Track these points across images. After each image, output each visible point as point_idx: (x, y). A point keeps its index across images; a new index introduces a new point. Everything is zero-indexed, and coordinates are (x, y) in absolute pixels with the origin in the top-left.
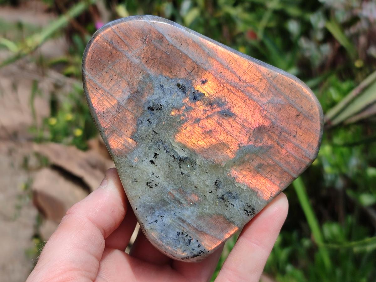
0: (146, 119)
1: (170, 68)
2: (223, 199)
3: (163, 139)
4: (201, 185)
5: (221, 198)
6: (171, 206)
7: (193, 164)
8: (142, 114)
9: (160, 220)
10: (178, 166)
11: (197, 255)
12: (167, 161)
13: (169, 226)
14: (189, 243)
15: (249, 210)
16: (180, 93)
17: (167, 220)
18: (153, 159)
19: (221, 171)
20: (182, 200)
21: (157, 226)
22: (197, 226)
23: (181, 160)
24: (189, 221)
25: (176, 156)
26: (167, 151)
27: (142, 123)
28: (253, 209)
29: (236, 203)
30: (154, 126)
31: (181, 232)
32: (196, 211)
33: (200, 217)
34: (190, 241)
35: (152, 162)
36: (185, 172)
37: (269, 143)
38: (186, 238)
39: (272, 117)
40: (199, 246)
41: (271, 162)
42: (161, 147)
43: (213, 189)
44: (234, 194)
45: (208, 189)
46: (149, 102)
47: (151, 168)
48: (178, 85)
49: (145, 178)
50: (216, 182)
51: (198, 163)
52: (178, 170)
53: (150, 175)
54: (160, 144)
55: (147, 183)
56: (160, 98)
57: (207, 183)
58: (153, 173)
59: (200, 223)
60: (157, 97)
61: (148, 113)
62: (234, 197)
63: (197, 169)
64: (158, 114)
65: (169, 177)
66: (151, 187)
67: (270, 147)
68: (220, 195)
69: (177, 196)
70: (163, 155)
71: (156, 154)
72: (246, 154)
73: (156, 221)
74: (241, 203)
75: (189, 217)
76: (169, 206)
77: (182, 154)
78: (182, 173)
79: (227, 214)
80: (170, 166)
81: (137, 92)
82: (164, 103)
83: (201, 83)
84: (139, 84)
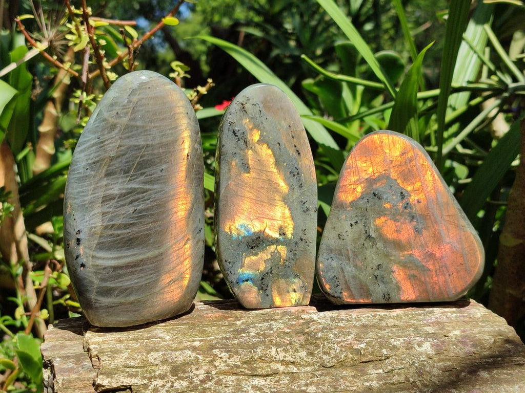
0: (367, 198)
1: (405, 180)
2: (376, 278)
3: (368, 217)
4: (369, 259)
5: (375, 276)
6: (343, 258)
7: (374, 244)
8: (367, 194)
9: (330, 260)
10: (364, 238)
11: (335, 297)
12: (361, 231)
13: (332, 268)
14: (337, 287)
15: (387, 296)
16: (399, 198)
17: (334, 264)
18: (353, 224)
19: (388, 261)
20: (351, 259)
21: (326, 263)
22: (349, 280)
23: (369, 236)
24: (346, 274)
25: (367, 232)
26: (364, 225)
27: (363, 199)
28: (389, 298)
29: (382, 286)
30: (368, 206)
31: (337, 276)
32: (355, 272)
33: (354, 277)
34: (338, 285)
35: (351, 225)
36: (366, 245)
37: (431, 267)
38: (337, 282)
39: (444, 253)
40: (341, 293)
41: (423, 279)
42: (363, 220)
43: (375, 267)
44: (385, 280)
45: (371, 265)
46: (377, 190)
47: (348, 228)
48: (402, 193)
49: (340, 231)
50: (379, 265)
51: (377, 246)
52: (362, 241)
53: (345, 231)
54: (364, 218)
55: (339, 235)
56: (384, 192)
57: (374, 262)
58: (347, 232)
59: (351, 280)
60: (384, 190)
61: (371, 195)
62: (383, 282)
63: (374, 249)
64: (377, 201)
65: (355, 241)
66: (339, 238)
67: (429, 270)
68: (376, 274)
69: (351, 255)
70: (361, 226)
71: (357, 222)
72: (411, 262)
73: (328, 259)
74: (385, 288)
75: (348, 272)
76: (341, 257)
77: (373, 234)
78: (363, 244)
79: (371, 288)
80: (360, 235)
81: (374, 180)
82: (385, 197)
83: (416, 201)
84: (379, 176)
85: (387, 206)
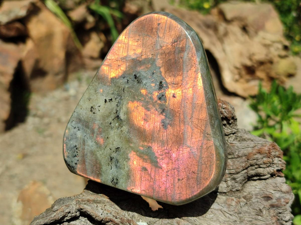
0: (128, 78)
1: (168, 70)
2: (111, 160)
3: (122, 98)
4: (111, 140)
5: (111, 158)
6: (88, 130)
7: (120, 126)
8: (129, 74)
9: (77, 129)
10: (113, 117)
11: (70, 166)
12: (112, 110)
13: (76, 138)
14: (74, 157)
15: (115, 181)
16: (157, 87)
17: (79, 134)
18: (108, 100)
19: (128, 146)
20: (95, 134)
21: (73, 130)
22: (86, 154)
23: (118, 117)
24: (86, 147)
25: (118, 112)
26: (117, 105)
27: (124, 78)
28: (117, 183)
29: (114, 169)
30: (127, 86)
31: (77, 147)
32: (94, 148)
33: (93, 153)
34: (76, 156)
35: (106, 101)
36: (112, 125)
37: (164, 166)
38: (76, 152)
39: (181, 155)
40: (76, 164)
41: (153, 174)
42: (117, 99)
43: (114, 149)
44: (118, 165)
45: (111, 146)
46: (139, 72)
47: (102, 103)
48: (161, 83)
49: (94, 104)
50: (118, 148)
51: (122, 129)
52: (110, 120)
53: (98, 105)
54: (119, 98)
55: (92, 107)
56: (145, 77)
57: (114, 143)
58: (99, 106)
59: (89, 154)
60: (145, 75)
61: (132, 77)
62: (116, 166)
63: (119, 131)
64: (136, 83)
65: (104, 117)
66: (91, 111)
67: (161, 168)
68: (112, 156)
69: (96, 130)
70: (114, 104)
71: (111, 100)
72: (147, 155)
73: (75, 128)
74: (115, 173)
75: (88, 146)
76: (87, 129)
77: (122, 116)
78: (110, 123)
79: (104, 168)
80: (110, 113)
81: (140, 62)
82: (144, 82)
83: (172, 95)
84: (145, 59)
85: (143, 91)
